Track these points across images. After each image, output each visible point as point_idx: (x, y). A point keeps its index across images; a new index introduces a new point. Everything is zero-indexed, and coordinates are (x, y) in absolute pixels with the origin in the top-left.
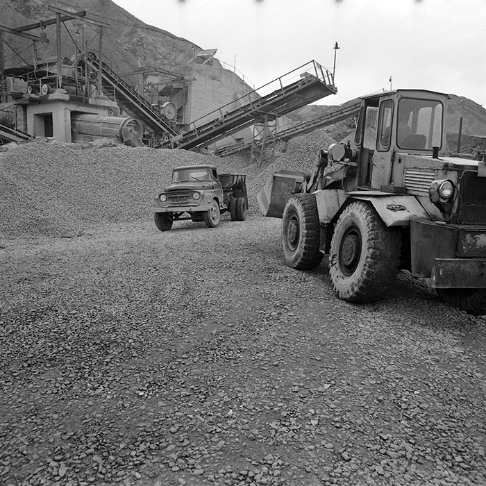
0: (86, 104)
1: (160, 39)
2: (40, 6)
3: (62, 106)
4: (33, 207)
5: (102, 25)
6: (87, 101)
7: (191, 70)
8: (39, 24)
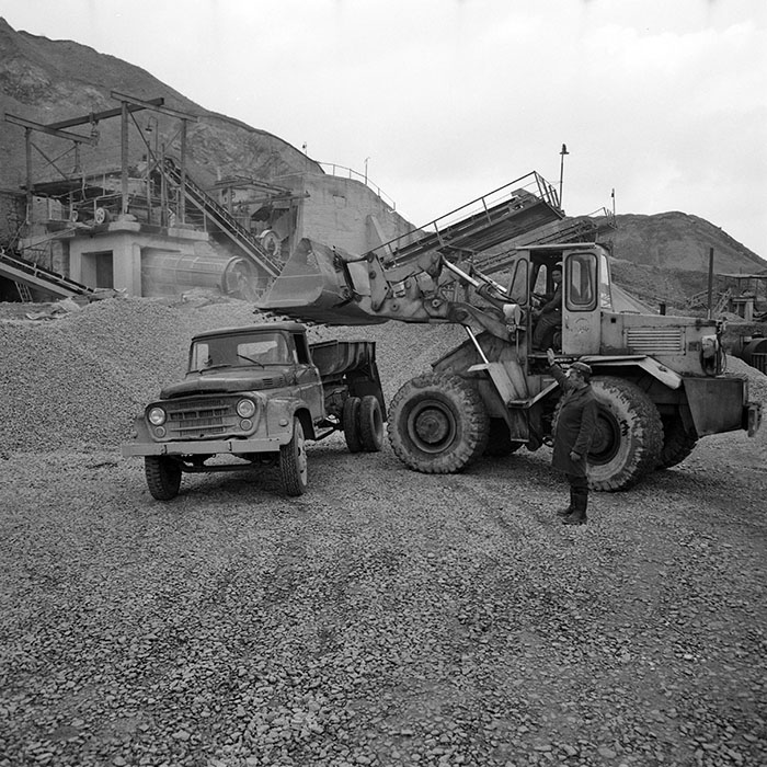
0: (165, 237)
1: (229, 133)
2: (44, 86)
3: (129, 240)
4: (130, 399)
5: (186, 117)
6: (165, 232)
7: (301, 180)
8: (88, 117)
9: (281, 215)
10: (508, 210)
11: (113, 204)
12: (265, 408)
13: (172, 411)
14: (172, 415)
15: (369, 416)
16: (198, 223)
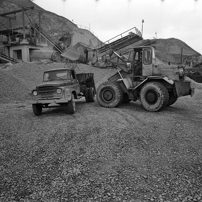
1: (52, 17)
3: (26, 47)
4: (28, 89)
5: (40, 12)
6: (36, 44)
7: (72, 30)
8: (13, 12)
9: (67, 39)
10: (128, 38)
11: (21, 36)
12: (64, 91)
13: (39, 92)
14: (39, 93)
15: (92, 93)
16: (44, 41)
